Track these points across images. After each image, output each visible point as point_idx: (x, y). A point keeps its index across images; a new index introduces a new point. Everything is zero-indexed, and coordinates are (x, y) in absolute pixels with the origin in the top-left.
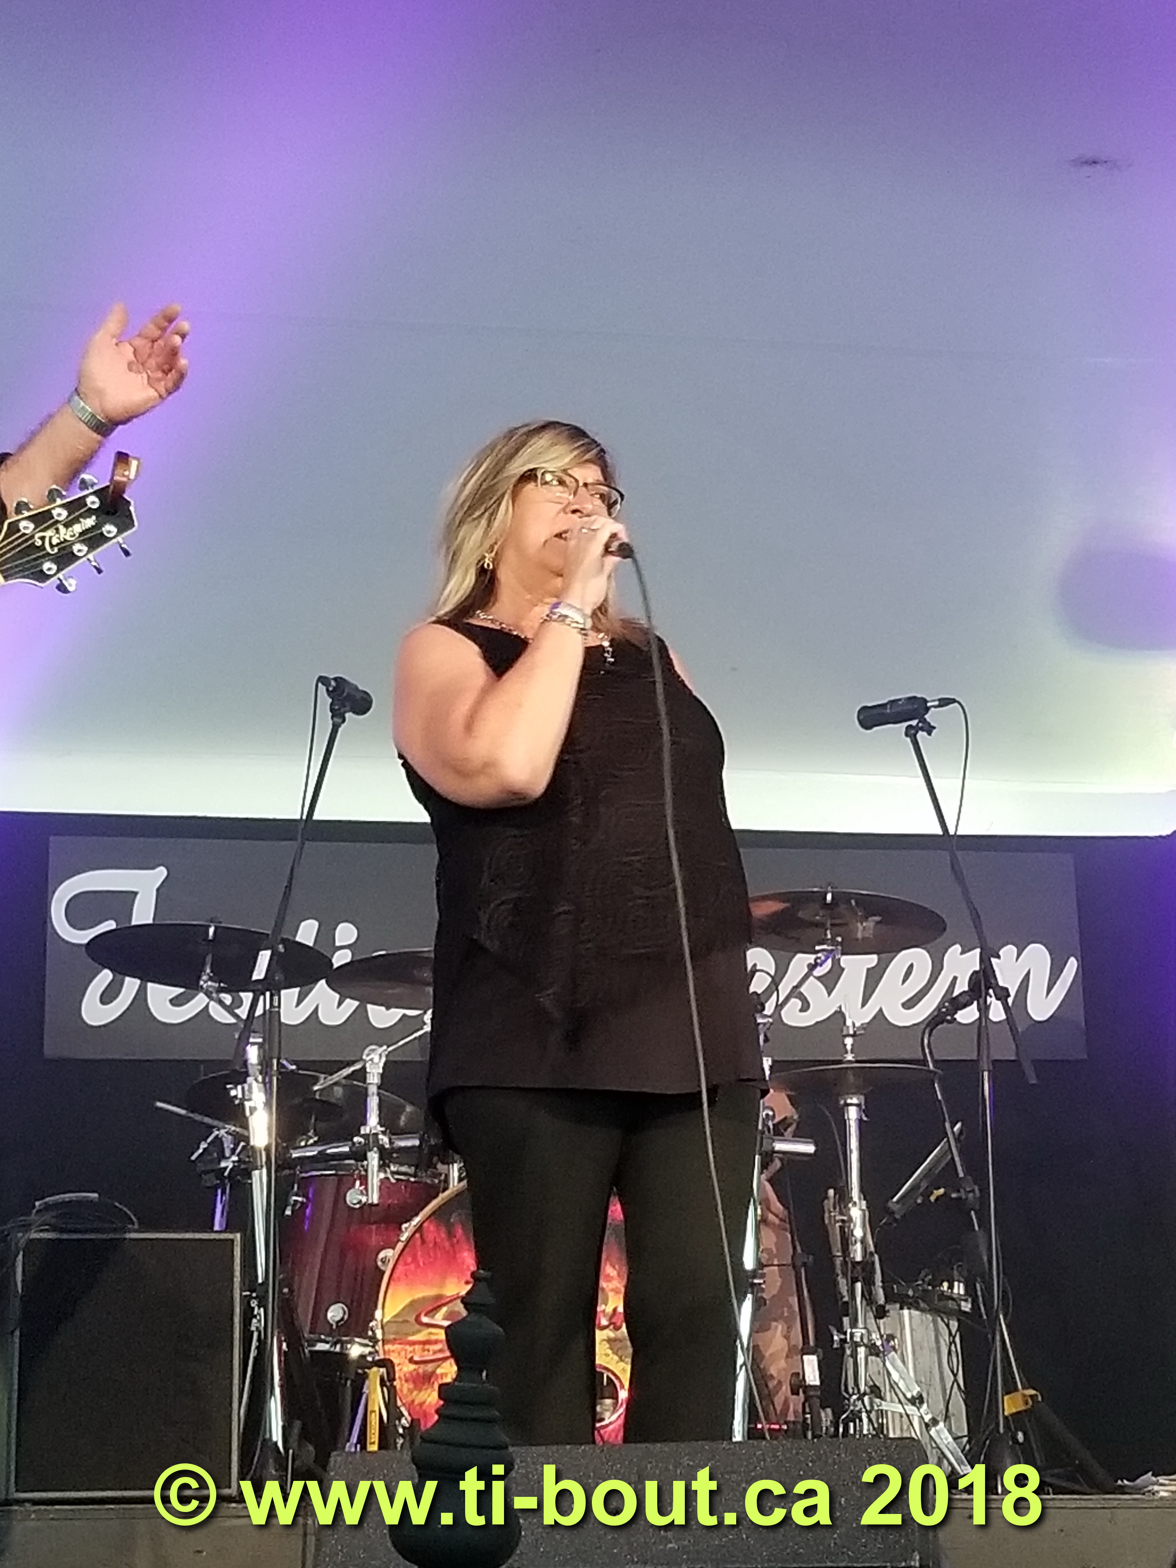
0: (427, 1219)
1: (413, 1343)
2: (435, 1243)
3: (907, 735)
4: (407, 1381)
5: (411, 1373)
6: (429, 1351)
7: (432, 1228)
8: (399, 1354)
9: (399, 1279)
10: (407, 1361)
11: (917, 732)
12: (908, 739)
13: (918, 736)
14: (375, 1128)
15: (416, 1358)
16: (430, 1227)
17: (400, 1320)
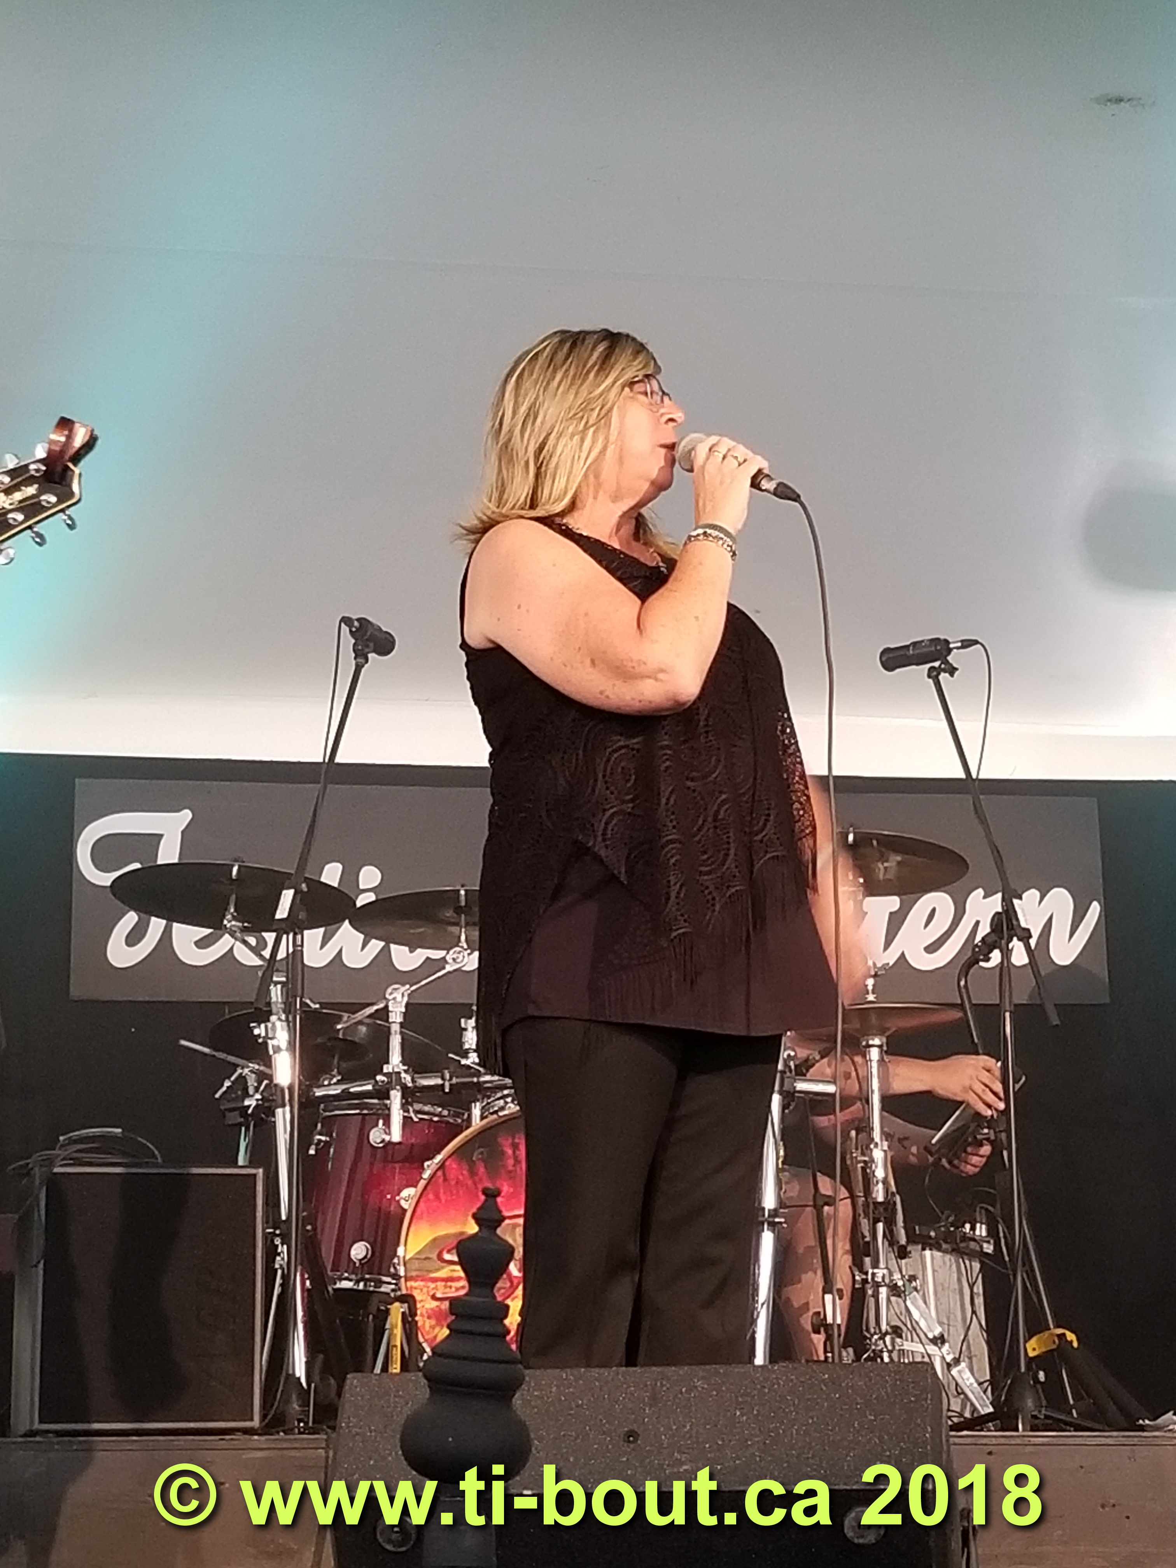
0: (449, 1157)
1: (435, 1280)
2: (457, 1183)
3: (929, 676)
4: (429, 1317)
5: (432, 1309)
6: (451, 1287)
7: (454, 1166)
8: (421, 1290)
9: (421, 1217)
10: (429, 1298)
11: (939, 674)
12: (931, 681)
13: (941, 677)
14: (398, 1066)
15: (439, 1295)
16: (452, 1164)
17: (423, 1257)
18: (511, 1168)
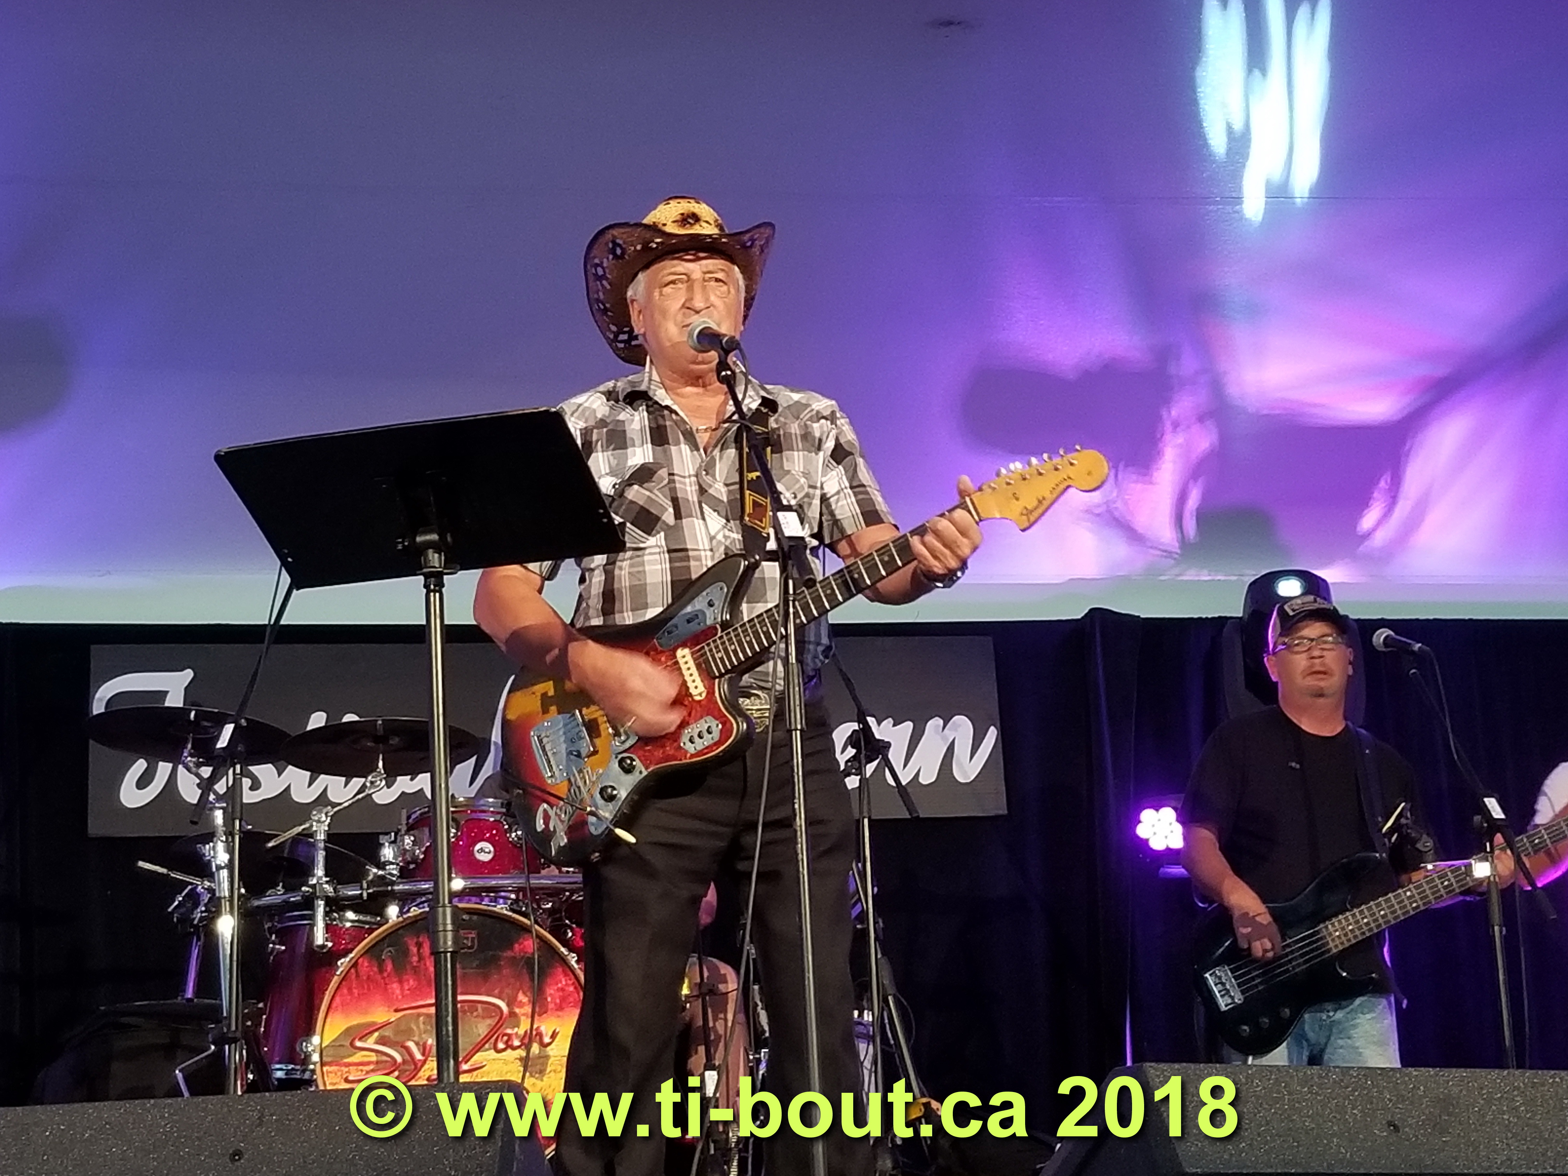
0: (361, 956)
1: (348, 1064)
6: (362, 1071)
7: (366, 964)
8: (336, 1074)
9: (335, 1010)
14: (321, 879)
15: (351, 1078)
16: (363, 962)
17: (338, 1044)
18: (415, 964)
